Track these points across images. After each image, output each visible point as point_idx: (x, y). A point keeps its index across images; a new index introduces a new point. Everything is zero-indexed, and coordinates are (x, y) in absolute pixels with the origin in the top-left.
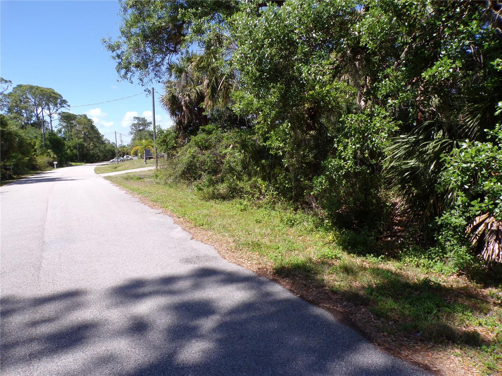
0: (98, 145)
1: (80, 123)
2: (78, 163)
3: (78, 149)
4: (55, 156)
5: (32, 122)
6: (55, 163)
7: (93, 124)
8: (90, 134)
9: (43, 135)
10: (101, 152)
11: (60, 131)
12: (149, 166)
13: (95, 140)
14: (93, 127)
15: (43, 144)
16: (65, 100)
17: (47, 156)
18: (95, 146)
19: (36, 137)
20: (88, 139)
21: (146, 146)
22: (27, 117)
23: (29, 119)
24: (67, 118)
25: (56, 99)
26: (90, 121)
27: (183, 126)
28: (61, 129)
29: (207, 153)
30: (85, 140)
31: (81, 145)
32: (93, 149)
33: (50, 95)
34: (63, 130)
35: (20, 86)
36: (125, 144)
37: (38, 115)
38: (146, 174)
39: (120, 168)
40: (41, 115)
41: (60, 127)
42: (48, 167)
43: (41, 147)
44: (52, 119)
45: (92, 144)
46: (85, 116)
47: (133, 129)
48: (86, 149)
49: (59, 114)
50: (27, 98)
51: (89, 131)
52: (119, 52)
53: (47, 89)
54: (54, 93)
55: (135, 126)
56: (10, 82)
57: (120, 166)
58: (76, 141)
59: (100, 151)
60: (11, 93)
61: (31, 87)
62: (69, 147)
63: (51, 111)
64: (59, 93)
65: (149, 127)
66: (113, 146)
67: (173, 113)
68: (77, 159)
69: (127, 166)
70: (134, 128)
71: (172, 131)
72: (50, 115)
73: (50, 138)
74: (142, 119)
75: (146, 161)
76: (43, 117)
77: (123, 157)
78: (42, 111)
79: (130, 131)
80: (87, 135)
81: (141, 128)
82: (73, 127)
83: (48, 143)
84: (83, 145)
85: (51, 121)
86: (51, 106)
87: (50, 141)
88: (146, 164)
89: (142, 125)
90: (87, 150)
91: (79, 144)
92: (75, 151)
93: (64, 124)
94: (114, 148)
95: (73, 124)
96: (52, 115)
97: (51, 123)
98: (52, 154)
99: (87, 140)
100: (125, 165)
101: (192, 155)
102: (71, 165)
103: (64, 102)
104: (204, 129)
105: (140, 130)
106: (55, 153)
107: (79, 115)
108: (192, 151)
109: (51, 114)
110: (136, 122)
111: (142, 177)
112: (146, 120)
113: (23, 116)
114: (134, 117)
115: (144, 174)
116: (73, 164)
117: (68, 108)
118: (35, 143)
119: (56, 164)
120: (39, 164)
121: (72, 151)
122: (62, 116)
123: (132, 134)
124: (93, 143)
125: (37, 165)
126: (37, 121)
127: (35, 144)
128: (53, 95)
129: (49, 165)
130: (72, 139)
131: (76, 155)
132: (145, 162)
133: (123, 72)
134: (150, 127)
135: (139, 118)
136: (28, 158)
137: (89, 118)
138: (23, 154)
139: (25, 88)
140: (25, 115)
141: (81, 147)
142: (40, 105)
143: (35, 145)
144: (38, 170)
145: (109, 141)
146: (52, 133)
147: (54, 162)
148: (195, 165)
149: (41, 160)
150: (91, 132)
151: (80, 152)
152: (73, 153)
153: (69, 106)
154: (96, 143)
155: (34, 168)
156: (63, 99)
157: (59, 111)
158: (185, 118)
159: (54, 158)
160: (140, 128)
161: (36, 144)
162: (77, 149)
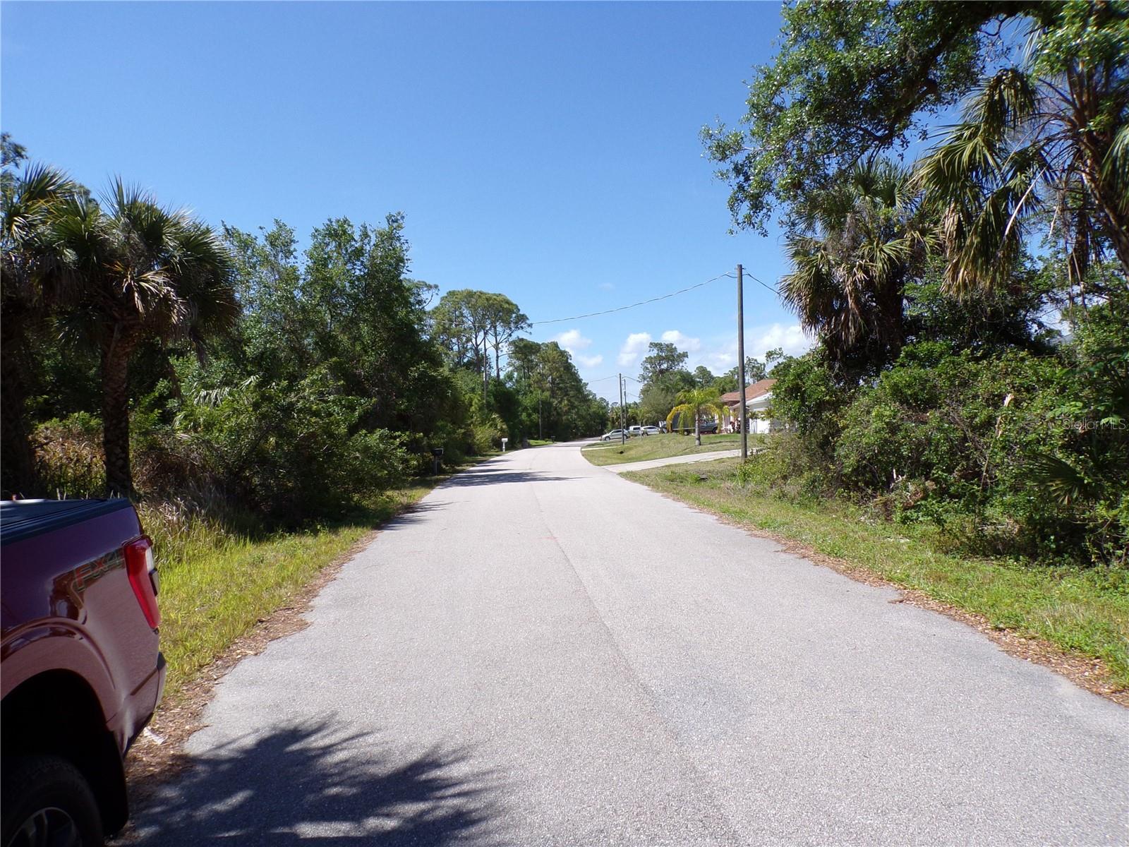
0: (576, 403)
1: (545, 360)
2: (540, 442)
3: (540, 412)
4: (504, 427)
5: (465, 360)
6: (505, 440)
7: (569, 361)
8: (563, 381)
9: (484, 385)
10: (582, 417)
11: (510, 377)
12: (709, 450)
13: (572, 393)
14: (569, 368)
15: (485, 401)
16: (523, 315)
17: (491, 426)
18: (572, 406)
19: (473, 390)
20: (559, 393)
21: (700, 404)
22: (459, 351)
23: (461, 354)
24: (524, 351)
25: (510, 312)
26: (564, 355)
27: (842, 350)
28: (512, 372)
29: (932, 415)
30: (553, 395)
31: (546, 404)
32: (567, 413)
33: (501, 306)
34: (516, 374)
35: (452, 294)
36: (630, 400)
37: (478, 346)
38: (712, 469)
39: (632, 453)
40: (482, 346)
41: (511, 369)
42: (490, 448)
43: (481, 409)
44: (500, 354)
45: (566, 402)
46: (556, 345)
47: (647, 368)
48: (555, 413)
49: (513, 343)
50: (462, 315)
51: (561, 376)
52: (740, 158)
53: (495, 295)
54: (508, 302)
55: (651, 363)
56: (436, 287)
57: (630, 449)
58: (539, 395)
59: (579, 417)
60: (436, 308)
61: (470, 294)
62: (525, 409)
63: (498, 338)
64: (514, 302)
65: (681, 364)
66: (602, 405)
67: (812, 317)
68: (538, 433)
69: (648, 448)
70: (649, 366)
71: (812, 363)
72: (497, 347)
73: (496, 390)
74: (667, 346)
75: (699, 439)
76: (486, 350)
77: (628, 429)
78: (484, 338)
79: (642, 372)
80: (558, 384)
81: (665, 366)
82: (532, 368)
83: (492, 400)
84: (550, 404)
85: (498, 357)
86: (499, 329)
87: (495, 397)
88: (700, 444)
89: (667, 359)
90: (558, 414)
91: (543, 402)
92: (535, 416)
93: (518, 363)
94: (604, 411)
95: (532, 361)
96: (500, 345)
97: (497, 361)
98: (500, 424)
99: (557, 394)
100: (642, 446)
101: (887, 424)
102: (530, 446)
103: (522, 318)
104: (914, 353)
105: (662, 372)
106: (505, 420)
107: (543, 344)
108: (887, 413)
109: (498, 344)
110: (654, 353)
111: (704, 476)
112: (675, 348)
113: (452, 349)
114: (651, 344)
115: (708, 469)
116: (532, 442)
117: (529, 329)
118: (471, 400)
119: (506, 443)
120: (478, 442)
121: (529, 415)
122: (516, 347)
123: (645, 379)
124: (569, 401)
125: (475, 444)
126: (476, 358)
127: (471, 402)
128: (506, 306)
129: (494, 445)
130: (531, 392)
131: (537, 425)
132: (697, 442)
133: (745, 208)
134: (683, 364)
135: (661, 344)
136: (463, 431)
137: (562, 349)
138: (454, 423)
139: (459, 297)
140: (456, 348)
141: (544, 408)
142: (482, 327)
143: (471, 405)
144: (475, 454)
145: (595, 395)
146: (498, 383)
147: (503, 439)
148: (897, 450)
149: (483, 434)
150: (565, 377)
151: (543, 419)
152: (531, 421)
153: (530, 325)
154: (572, 400)
155: (472, 452)
156: (521, 313)
157: (514, 337)
158: (849, 329)
159: (502, 430)
160: (662, 367)
161: (473, 403)
162: (538, 413)
